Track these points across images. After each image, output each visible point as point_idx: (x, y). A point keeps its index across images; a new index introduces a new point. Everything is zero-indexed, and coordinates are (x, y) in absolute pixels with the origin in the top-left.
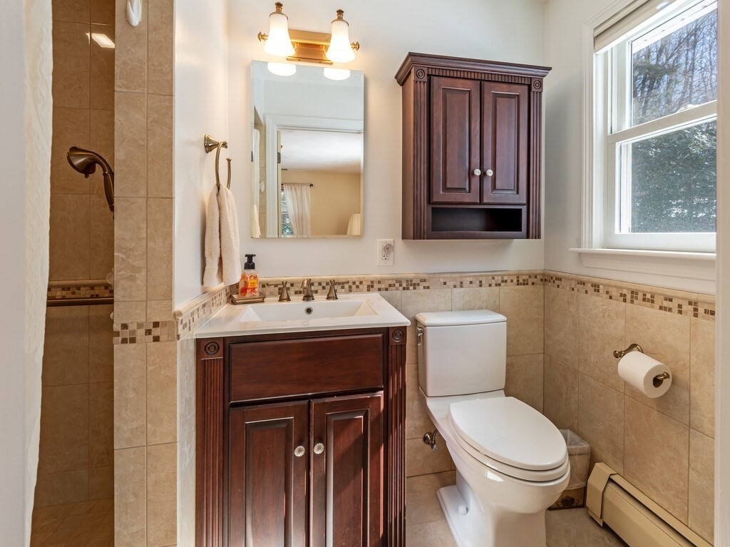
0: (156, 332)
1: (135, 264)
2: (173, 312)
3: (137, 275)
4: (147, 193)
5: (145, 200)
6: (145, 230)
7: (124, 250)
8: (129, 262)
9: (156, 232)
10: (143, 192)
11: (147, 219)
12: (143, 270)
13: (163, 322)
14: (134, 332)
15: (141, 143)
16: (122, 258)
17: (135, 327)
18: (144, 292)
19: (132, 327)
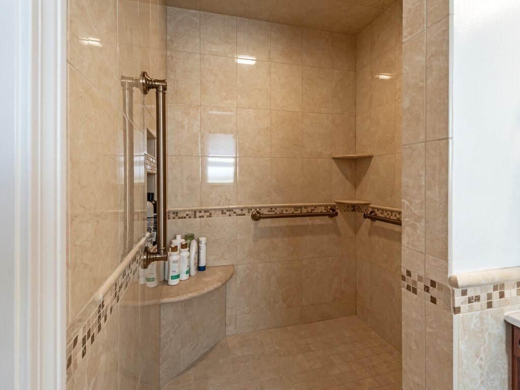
0: (434, 292)
1: (416, 212)
2: (449, 276)
3: (418, 224)
4: (426, 137)
5: (424, 144)
6: (424, 177)
7: (408, 197)
8: (412, 210)
9: (433, 179)
10: (422, 137)
11: (425, 166)
12: (422, 219)
13: (439, 284)
14: (415, 283)
15: (421, 84)
16: (407, 205)
17: (416, 278)
18: (423, 243)
19: (414, 277)
